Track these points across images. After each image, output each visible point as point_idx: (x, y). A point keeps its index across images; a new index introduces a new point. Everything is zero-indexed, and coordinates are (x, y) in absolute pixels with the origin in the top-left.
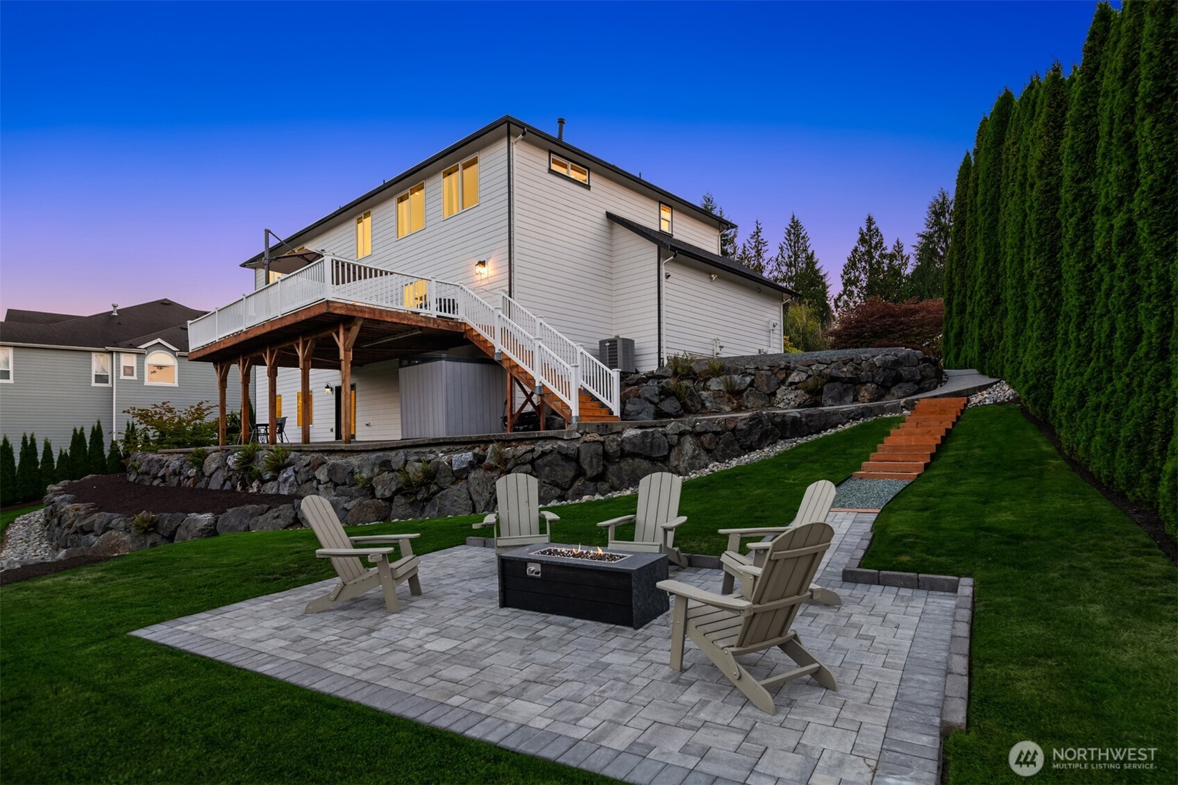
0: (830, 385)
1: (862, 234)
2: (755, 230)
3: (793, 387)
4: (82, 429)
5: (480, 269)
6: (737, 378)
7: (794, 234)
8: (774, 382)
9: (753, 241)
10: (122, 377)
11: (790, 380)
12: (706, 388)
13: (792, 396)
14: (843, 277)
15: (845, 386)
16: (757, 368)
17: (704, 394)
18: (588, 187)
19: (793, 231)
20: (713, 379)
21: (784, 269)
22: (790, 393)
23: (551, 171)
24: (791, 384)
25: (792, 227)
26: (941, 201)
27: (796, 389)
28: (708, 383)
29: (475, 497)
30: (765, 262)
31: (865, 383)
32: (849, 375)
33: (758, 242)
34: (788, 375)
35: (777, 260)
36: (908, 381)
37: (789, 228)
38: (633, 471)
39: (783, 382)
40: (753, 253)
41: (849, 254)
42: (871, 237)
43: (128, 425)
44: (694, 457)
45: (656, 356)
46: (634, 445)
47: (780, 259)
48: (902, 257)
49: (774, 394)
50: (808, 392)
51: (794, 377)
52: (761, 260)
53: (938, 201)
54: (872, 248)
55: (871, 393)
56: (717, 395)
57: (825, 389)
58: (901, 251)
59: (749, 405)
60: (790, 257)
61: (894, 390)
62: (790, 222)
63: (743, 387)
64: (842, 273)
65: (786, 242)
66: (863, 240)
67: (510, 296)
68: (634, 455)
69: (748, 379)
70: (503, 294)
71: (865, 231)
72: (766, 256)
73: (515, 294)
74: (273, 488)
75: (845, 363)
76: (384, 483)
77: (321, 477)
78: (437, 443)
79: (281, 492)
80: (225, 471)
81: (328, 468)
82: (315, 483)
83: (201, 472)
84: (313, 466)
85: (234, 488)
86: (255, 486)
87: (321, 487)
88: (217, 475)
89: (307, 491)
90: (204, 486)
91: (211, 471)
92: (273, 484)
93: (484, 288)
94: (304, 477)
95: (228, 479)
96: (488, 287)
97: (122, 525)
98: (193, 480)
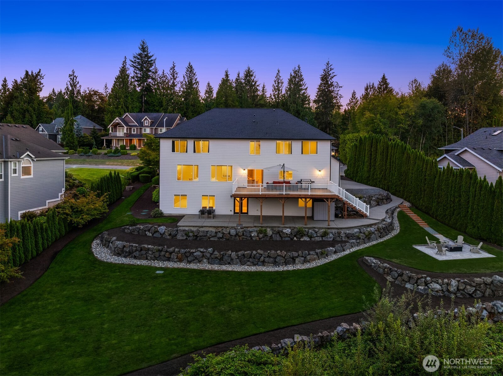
1: (223, 80)
5: (319, 172)
6: (364, 199)
10: (12, 175)
11: (373, 199)
16: (367, 196)
22: (374, 202)
25: (189, 68)
26: (248, 69)
29: (377, 237)
30: (177, 82)
32: (382, 198)
33: (174, 72)
35: (182, 82)
39: (371, 199)
49: (370, 202)
50: (377, 202)
53: (246, 70)
57: (379, 201)
62: (188, 65)
66: (223, 82)
68: (390, 225)
71: (225, 79)
72: (177, 80)
74: (319, 239)
75: (380, 195)
76: (363, 236)
77: (343, 236)
78: (362, 226)
79: (326, 240)
80: (284, 235)
81: (345, 234)
82: (341, 237)
83: (266, 235)
84: (339, 233)
85: (292, 239)
86: (306, 239)
87: (343, 238)
88: (275, 236)
89: (338, 239)
90: (268, 239)
91: (271, 235)
92: (318, 238)
93: (319, 177)
94: (337, 236)
95: (287, 237)
96: (321, 177)
97: (314, 254)
98: (258, 238)
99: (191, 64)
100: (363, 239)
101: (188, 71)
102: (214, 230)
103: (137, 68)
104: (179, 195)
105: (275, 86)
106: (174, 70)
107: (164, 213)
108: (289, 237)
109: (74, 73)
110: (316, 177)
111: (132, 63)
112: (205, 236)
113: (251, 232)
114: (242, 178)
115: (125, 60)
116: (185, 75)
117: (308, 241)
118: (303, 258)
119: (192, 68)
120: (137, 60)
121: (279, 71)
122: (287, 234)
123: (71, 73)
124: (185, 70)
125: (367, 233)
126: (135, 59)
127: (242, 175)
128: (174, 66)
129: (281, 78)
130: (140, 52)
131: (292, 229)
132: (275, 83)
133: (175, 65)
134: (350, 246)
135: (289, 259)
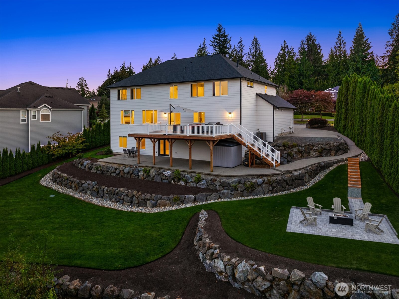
0: (324, 151)
1: (282, 47)
2: (240, 41)
3: (315, 151)
4: (34, 145)
5: (230, 115)
6: (300, 148)
7: (255, 43)
8: (309, 149)
9: (239, 45)
10: (32, 120)
11: (314, 149)
12: (292, 151)
13: (315, 153)
14: (275, 63)
15: (328, 151)
16: (305, 145)
17: (293, 152)
18: (253, 87)
19: (255, 42)
20: (294, 148)
21: (251, 57)
22: (314, 152)
23: (248, 86)
24: (314, 150)
25: (254, 40)
26: (309, 35)
27: (316, 151)
28: (293, 149)
29: (264, 191)
30: (244, 54)
31: (332, 150)
32: (329, 148)
33: (241, 46)
34: (313, 147)
35: (248, 53)
36: (342, 150)
37: (253, 41)
38: (298, 183)
39: (312, 149)
40: (239, 50)
41: (278, 55)
42: (285, 48)
43: (48, 142)
44: (309, 178)
45: (272, 137)
46: (298, 177)
47: (250, 53)
48: (293, 53)
49: (310, 152)
50: (319, 152)
51: (315, 148)
52: (242, 53)
53: (308, 36)
54: (285, 53)
55: (334, 154)
56: (296, 152)
57: (323, 152)
58: (293, 51)
59: (304, 155)
60: (254, 52)
61: (339, 152)
62: (253, 38)
63: (302, 151)
64: (275, 62)
65: (252, 46)
66: (282, 49)
67: (241, 124)
68: (297, 179)
69: (303, 148)
70: (239, 124)
71: (283, 46)
72: (244, 51)
73: (242, 124)
74: (193, 185)
75: (327, 144)
76: (241, 187)
77: (217, 184)
78: (248, 175)
79: (199, 186)
80: (164, 177)
81: (220, 182)
82: (215, 185)
83: (148, 175)
84: (213, 181)
85: (170, 182)
86: (182, 183)
87: (217, 187)
88: (157, 177)
89: (212, 187)
90: (150, 180)
91: (153, 175)
92: (193, 183)
93: (230, 120)
94: (210, 183)
95: (166, 179)
96: (232, 120)
97: (166, 198)
98: (142, 177)
99: (256, 37)
100: (241, 191)
101: (253, 43)
102: (115, 166)
103: (216, 46)
104: (122, 137)
105: (337, 47)
106: (241, 43)
107: (113, 151)
108: (167, 179)
109: (175, 55)
110: (226, 120)
111: (212, 43)
112: (107, 171)
113: (139, 171)
114: (164, 121)
115: (205, 41)
116: (251, 47)
117: (183, 186)
118: (154, 202)
119: (256, 40)
120: (216, 40)
121: (340, 33)
122: (166, 176)
123: (173, 56)
124: (251, 43)
125: (248, 184)
126: (214, 39)
127: (164, 118)
128: (241, 41)
129: (343, 39)
130: (218, 33)
131: (173, 171)
132: (337, 44)
133: (242, 39)
134: (217, 196)
135: (141, 201)
